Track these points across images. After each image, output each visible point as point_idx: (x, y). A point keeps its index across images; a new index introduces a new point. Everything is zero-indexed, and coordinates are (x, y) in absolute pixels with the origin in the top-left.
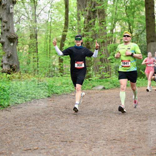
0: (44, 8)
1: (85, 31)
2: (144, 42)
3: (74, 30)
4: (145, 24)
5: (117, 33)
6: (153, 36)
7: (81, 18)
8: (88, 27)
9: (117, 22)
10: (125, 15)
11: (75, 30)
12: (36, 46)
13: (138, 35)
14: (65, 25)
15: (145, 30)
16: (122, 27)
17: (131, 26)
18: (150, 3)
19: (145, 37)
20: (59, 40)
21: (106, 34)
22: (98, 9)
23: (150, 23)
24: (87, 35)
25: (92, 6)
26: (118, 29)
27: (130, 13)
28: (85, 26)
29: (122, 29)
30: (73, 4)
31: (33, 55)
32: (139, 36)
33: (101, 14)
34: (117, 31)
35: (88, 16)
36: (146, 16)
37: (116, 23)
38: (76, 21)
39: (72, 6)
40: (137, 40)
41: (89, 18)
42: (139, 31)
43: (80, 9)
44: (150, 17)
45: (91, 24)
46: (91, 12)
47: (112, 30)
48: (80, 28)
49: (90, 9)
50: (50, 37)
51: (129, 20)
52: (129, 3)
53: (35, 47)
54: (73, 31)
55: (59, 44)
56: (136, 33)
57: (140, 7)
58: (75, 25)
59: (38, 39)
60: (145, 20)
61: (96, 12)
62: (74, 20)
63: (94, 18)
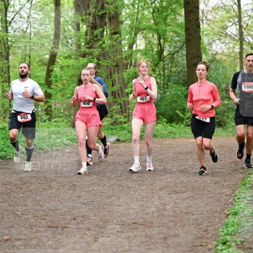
0: (20, 10)
1: (87, 47)
2: (184, 65)
3: (69, 45)
4: (185, 36)
5: (139, 50)
6: (196, 56)
7: (81, 26)
8: (92, 41)
9: (140, 33)
10: (152, 21)
11: (71, 45)
12: (7, 72)
13: (173, 55)
14: (54, 37)
15: (185, 45)
16: (147, 42)
17: (162, 40)
18: (192, 2)
19: (185, 57)
20: (45, 62)
21: (122, 51)
22: (109, 12)
23: (192, 34)
24: (91, 54)
25: (99, 7)
26: (141, 45)
27: (160, 18)
28: (88, 40)
29: (147, 44)
30: (68, 3)
31: (3, 86)
32: (175, 56)
33: (114, 20)
34: (138, 48)
35: (92, 23)
36: (186, 23)
37: (138, 35)
38: (73, 30)
39: (66, 6)
40: (172, 63)
41: (94, 27)
42: (175, 47)
43: (80, 11)
44: (192, 25)
45: (96, 36)
46: (97, 17)
47: (131, 47)
48: (79, 43)
49: (95, 12)
50: (30, 57)
51: (158, 30)
52: (158, 2)
53: (5, 73)
54: (68, 47)
55: (45, 68)
56: (170, 51)
57: (176, 8)
58: (71, 39)
59: (10, 60)
60: (184, 30)
61: (105, 18)
62: (68, 29)
63: (101, 27)
